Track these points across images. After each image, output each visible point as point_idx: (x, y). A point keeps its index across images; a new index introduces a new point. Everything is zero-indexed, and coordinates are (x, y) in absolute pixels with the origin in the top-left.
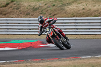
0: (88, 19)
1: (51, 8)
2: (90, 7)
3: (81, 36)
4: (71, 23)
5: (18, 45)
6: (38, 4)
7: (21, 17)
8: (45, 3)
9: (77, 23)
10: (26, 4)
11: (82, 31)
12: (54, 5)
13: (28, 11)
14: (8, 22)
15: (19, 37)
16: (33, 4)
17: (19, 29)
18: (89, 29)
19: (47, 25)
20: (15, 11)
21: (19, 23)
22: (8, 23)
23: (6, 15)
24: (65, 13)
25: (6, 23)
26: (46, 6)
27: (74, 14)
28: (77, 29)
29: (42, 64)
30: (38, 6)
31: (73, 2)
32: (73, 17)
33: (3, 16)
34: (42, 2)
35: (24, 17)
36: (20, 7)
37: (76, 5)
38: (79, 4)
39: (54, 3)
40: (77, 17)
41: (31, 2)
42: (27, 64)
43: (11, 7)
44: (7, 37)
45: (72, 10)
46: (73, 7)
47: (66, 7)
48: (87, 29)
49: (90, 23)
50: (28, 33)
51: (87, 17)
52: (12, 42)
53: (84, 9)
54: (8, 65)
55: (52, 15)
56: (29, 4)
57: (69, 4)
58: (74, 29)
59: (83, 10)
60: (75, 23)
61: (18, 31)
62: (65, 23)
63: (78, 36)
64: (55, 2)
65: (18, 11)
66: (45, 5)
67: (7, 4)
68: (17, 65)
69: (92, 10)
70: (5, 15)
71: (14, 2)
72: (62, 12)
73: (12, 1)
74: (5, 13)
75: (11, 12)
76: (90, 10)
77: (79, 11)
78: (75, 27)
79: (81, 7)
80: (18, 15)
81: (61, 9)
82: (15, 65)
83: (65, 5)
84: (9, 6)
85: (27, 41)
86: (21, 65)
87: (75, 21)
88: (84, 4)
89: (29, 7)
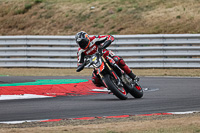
0: (187, 38)
1: (115, 15)
2: (191, 14)
3: (174, 72)
4: (153, 45)
5: (50, 88)
6: (87, 8)
7: (55, 34)
8: (102, 6)
9: (166, 45)
10: (64, 8)
11: (175, 62)
12: (120, 10)
13: (70, 22)
14: (29, 43)
15: (50, 73)
16: (78, 8)
17: (51, 57)
18: (191, 57)
19: (95, 51)
20: (43, 20)
21: (51, 46)
22: (29, 46)
23: (26, 30)
24: (142, 25)
25: (25, 46)
26: (104, 11)
27: (161, 28)
28: (166, 57)
29: (97, 126)
30: (88, 11)
31: (158, 4)
32: (158, 33)
33: (20, 31)
34: (97, 3)
35: (61, 33)
36: (53, 14)
37: (164, 10)
38: (170, 7)
39: (120, 6)
40: (165, 32)
41: (75, 3)
42: (67, 127)
43: (36, 14)
44: (27, 73)
45: (157, 20)
46: (158, 14)
47: (143, 14)
48: (185, 57)
49: (191, 45)
50: (68, 65)
51: (186, 32)
52: (38, 83)
53: (179, 17)
54: (29, 129)
55: (115, 29)
56: (71, 8)
57: (150, 7)
58: (161, 57)
59: (178, 20)
60: (161, 45)
61: (48, 62)
62: (142, 45)
63: (168, 72)
64: (123, 2)
65: (49, 21)
66: (103, 9)
67: (28, 8)
68: (48, 128)
69: (195, 20)
70: (23, 29)
71: (42, 4)
72: (137, 24)
73: (37, 2)
74: (22, 25)
75: (34, 23)
76: (191, 19)
77: (170, 21)
78: (161, 53)
79: (173, 13)
80: (49, 28)
81: (135, 17)
82: (43, 128)
83: (142, 10)
84: (31, 11)
85: (68, 81)
86: (55, 128)
87: (161, 42)
88: (180, 7)
89: (70, 14)
